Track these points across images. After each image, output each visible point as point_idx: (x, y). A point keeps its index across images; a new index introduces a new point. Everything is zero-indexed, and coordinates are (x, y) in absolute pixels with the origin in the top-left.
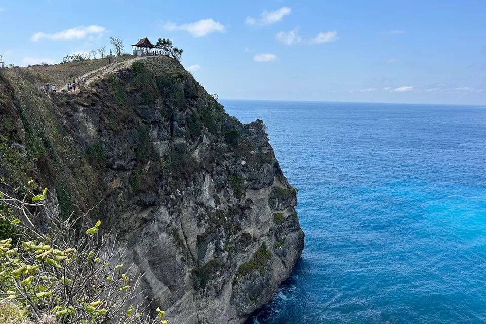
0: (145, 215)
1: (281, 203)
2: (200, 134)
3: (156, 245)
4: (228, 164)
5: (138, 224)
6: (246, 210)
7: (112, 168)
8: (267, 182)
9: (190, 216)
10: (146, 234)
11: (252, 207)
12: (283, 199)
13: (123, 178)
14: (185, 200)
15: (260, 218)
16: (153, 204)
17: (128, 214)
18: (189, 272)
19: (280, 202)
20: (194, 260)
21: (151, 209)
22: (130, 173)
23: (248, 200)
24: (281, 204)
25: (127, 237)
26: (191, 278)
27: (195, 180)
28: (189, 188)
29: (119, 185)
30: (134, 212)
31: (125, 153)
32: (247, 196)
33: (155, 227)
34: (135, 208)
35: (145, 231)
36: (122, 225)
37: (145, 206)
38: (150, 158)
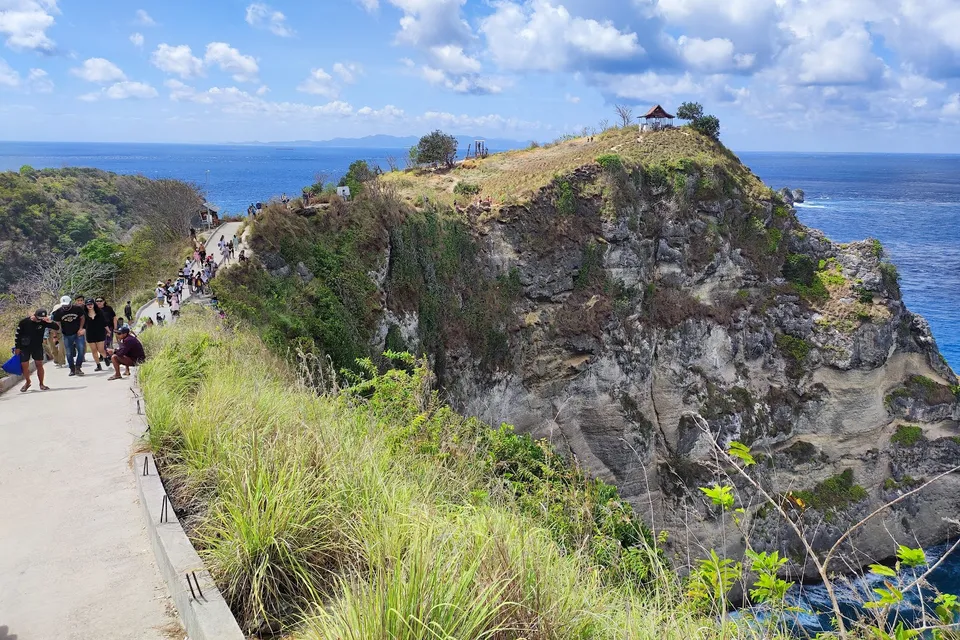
0: (576, 363)
1: (920, 406)
2: (711, 260)
3: (591, 407)
4: (781, 315)
5: (564, 372)
6: (810, 402)
7: (530, 298)
8: (869, 360)
9: (668, 383)
10: (576, 389)
11: (826, 399)
12: (928, 402)
13: (545, 312)
14: (661, 359)
15: (846, 422)
16: (589, 352)
17: (548, 357)
18: (659, 464)
19: (917, 404)
20: (670, 450)
21: (588, 358)
22: (561, 306)
23: (818, 386)
24: (921, 411)
25: (542, 385)
26: (658, 474)
27: (685, 331)
28: (671, 342)
29: (537, 319)
30: (558, 356)
31: (554, 281)
32: (818, 377)
33: (592, 382)
34: (560, 352)
35: (573, 384)
36: (535, 367)
37: (577, 353)
38: (597, 290)
